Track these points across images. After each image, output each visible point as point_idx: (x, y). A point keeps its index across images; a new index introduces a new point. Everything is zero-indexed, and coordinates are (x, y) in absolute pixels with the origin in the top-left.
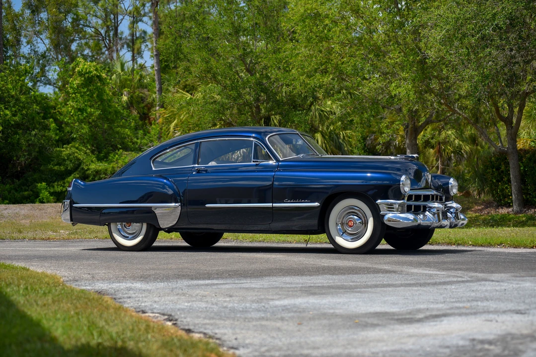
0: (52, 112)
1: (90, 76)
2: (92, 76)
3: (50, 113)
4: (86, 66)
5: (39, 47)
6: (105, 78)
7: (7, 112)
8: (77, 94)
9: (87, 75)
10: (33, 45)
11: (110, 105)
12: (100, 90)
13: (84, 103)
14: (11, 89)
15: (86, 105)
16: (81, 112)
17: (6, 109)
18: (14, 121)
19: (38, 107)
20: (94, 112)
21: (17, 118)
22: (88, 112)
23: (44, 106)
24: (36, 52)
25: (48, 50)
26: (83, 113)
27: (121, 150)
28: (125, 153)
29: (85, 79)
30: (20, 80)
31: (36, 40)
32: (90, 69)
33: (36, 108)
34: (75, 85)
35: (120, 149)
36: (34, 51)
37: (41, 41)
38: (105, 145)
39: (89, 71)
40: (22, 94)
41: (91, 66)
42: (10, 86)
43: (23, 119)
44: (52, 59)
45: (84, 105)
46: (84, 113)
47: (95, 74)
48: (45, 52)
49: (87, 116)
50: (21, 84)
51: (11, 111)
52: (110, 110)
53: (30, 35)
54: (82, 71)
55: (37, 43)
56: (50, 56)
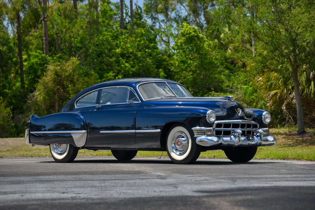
0: (165, 64)
1: (190, 36)
2: (192, 36)
3: (163, 64)
4: (187, 29)
5: (182, 13)
6: (202, 37)
7: (127, 65)
8: (180, 50)
9: (188, 35)
10: (178, 11)
11: (206, 58)
12: (198, 47)
13: (185, 57)
14: (129, 48)
15: (187, 58)
16: (183, 63)
17: (127, 62)
18: (132, 71)
19: (150, 61)
20: (193, 63)
21: (134, 69)
22: (189, 64)
23: (159, 60)
24: (180, 17)
25: (189, 15)
26: (184, 64)
27: (213, 92)
28: (216, 93)
29: (187, 38)
30: (137, 41)
31: (180, 7)
32: (190, 31)
33: (149, 61)
34: (179, 43)
35: (213, 90)
36: (179, 16)
37: (184, 8)
38: (202, 88)
39: (189, 32)
40: (139, 51)
41: (191, 29)
42: (129, 45)
43: (140, 69)
44: (191, 22)
45: (185, 58)
46: (186, 64)
47: (194, 35)
48: (186, 17)
49: (188, 67)
50: (138, 44)
51: (130, 64)
52: (206, 61)
53: (174, 3)
54: (184, 32)
55: (181, 9)
56: (190, 19)
